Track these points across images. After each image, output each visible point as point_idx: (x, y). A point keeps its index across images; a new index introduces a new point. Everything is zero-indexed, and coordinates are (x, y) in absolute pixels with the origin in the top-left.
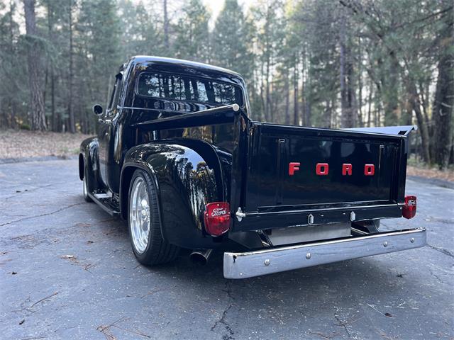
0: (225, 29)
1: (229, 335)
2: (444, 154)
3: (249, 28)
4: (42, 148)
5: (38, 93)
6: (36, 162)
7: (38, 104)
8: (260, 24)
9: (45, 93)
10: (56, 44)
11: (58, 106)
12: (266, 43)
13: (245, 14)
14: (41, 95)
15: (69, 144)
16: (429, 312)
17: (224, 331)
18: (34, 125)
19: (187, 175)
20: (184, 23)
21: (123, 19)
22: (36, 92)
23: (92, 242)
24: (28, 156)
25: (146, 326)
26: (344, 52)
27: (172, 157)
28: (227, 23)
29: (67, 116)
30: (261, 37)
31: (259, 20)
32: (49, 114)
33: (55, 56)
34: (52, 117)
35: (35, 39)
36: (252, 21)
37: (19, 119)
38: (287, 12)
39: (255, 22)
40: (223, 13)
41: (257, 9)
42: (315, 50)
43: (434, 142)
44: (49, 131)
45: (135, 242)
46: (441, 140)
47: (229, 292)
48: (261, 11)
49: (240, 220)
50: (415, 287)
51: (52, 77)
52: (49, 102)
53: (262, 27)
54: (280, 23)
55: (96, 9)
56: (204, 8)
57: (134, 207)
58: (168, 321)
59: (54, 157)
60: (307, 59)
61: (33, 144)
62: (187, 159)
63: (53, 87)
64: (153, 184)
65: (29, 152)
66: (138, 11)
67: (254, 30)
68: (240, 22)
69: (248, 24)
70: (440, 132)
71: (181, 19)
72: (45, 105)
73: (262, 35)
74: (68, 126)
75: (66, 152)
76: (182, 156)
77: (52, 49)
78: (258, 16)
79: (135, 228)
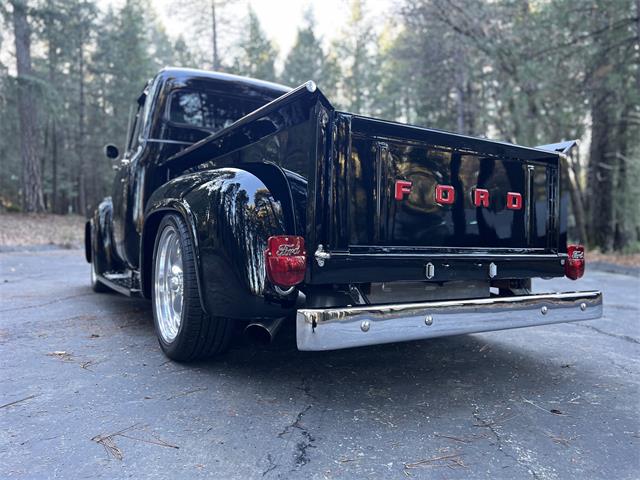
0: (298, 70)
1: (307, 442)
2: (606, 234)
3: (331, 69)
4: (36, 234)
5: (33, 158)
6: (27, 252)
7: (33, 175)
8: (346, 64)
9: (43, 161)
10: (60, 89)
11: (63, 179)
12: (355, 91)
13: (325, 52)
14: (38, 162)
15: (77, 229)
16: (617, 407)
17: (299, 437)
18: (26, 205)
19: (240, 213)
20: (241, 64)
21: (157, 60)
22: (30, 158)
23: (98, 336)
24: (15, 244)
25: (173, 434)
26: (463, 99)
27: (216, 188)
28: (300, 62)
29: (75, 194)
30: (347, 81)
31: (344, 59)
32: (49, 191)
33: (57, 106)
34: (53, 195)
35: (28, 81)
36: (335, 59)
37: (6, 201)
38: (383, 48)
39: (339, 60)
40: (296, 49)
41: (341, 44)
42: (423, 96)
43: (591, 218)
44: (48, 213)
45: (162, 326)
46: (601, 215)
47: (307, 390)
48: (347, 45)
49: (321, 264)
50: (591, 379)
51: (54, 136)
52: (48, 174)
53: (349, 67)
54: (374, 62)
55: (117, 43)
56: (268, 43)
57: (161, 273)
58: (209, 427)
59: (53, 247)
60: (411, 110)
61: (24, 230)
62: (238, 185)
63: (55, 152)
64: (189, 231)
65: (17, 239)
66: (177, 48)
67: (338, 71)
68: (319, 62)
69: (329, 65)
70: (599, 205)
71: (236, 58)
72: (43, 178)
73: (350, 78)
74: (76, 208)
75: (71, 239)
76: (231, 181)
77: (53, 94)
78: (343, 52)
79: (162, 307)
